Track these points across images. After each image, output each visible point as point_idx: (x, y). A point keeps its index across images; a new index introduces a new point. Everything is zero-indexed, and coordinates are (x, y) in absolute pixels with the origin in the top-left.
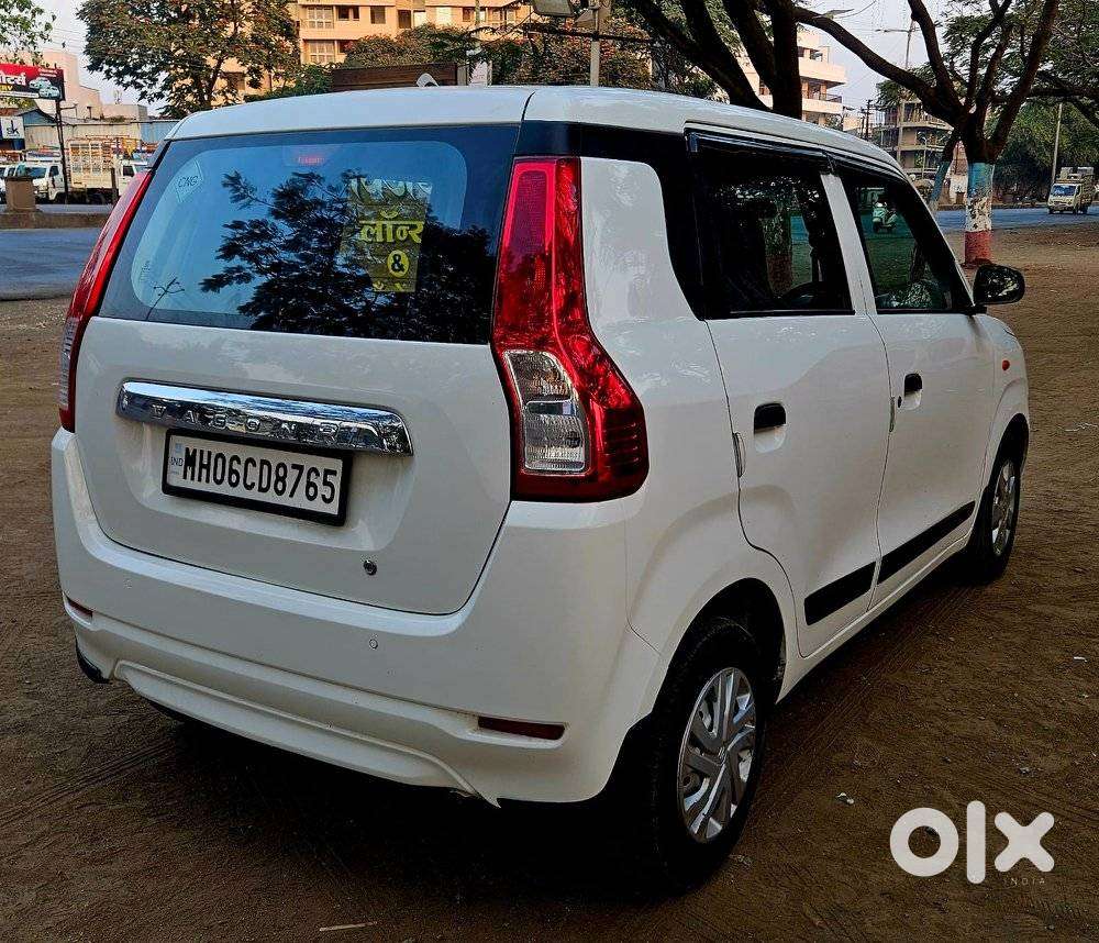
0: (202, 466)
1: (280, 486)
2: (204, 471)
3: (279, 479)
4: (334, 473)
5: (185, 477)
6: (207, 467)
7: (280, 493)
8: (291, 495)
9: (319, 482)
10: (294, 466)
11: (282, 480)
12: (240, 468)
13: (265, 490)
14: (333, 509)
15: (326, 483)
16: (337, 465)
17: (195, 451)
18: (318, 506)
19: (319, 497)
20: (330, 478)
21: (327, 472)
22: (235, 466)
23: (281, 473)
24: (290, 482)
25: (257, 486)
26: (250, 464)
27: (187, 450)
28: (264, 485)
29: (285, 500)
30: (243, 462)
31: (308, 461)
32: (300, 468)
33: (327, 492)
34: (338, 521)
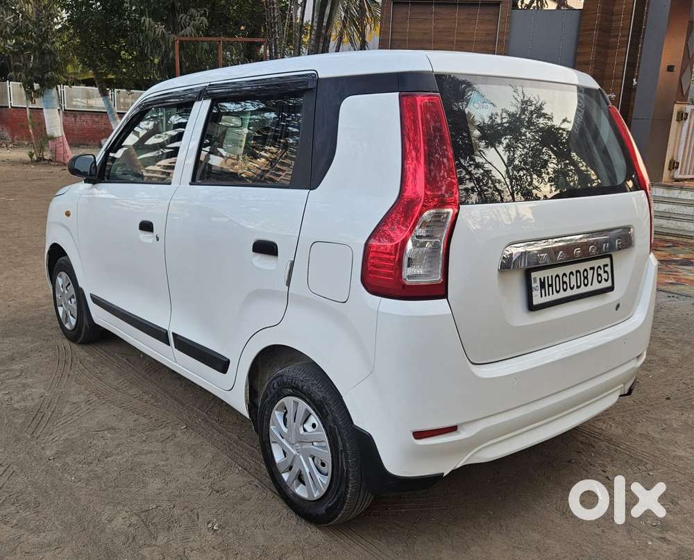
0: (549, 286)
1: (586, 281)
2: (551, 288)
4: (607, 265)
5: (541, 296)
6: (551, 285)
7: (586, 285)
8: (592, 284)
9: (601, 272)
10: (591, 269)
11: (586, 278)
12: (566, 279)
14: (609, 283)
15: (605, 272)
16: (607, 261)
17: (544, 278)
18: (603, 285)
19: (603, 279)
20: (606, 269)
21: (604, 266)
23: (585, 274)
24: (590, 277)
25: (575, 287)
26: (571, 275)
27: (540, 279)
28: (579, 285)
29: (589, 288)
30: (568, 275)
31: (596, 263)
32: (594, 269)
33: (606, 276)
34: (611, 289)
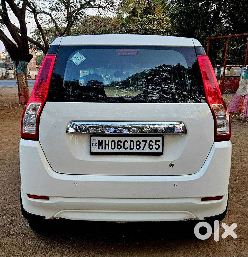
0: (105, 145)
1: (138, 147)
3: (137, 145)
4: (159, 141)
5: (99, 149)
6: (108, 145)
7: (139, 149)
8: (143, 149)
9: (153, 144)
10: (143, 141)
11: (139, 145)
12: (122, 144)
13: (133, 149)
14: (160, 151)
16: (160, 139)
17: (102, 141)
18: (154, 151)
19: (154, 148)
20: (157, 143)
21: (156, 141)
22: (119, 143)
23: (138, 143)
24: (142, 145)
25: (129, 148)
26: (126, 142)
27: (99, 141)
28: (132, 147)
29: (141, 151)
30: (123, 142)
31: (149, 139)
32: (146, 141)
33: (157, 147)
34: (161, 154)
